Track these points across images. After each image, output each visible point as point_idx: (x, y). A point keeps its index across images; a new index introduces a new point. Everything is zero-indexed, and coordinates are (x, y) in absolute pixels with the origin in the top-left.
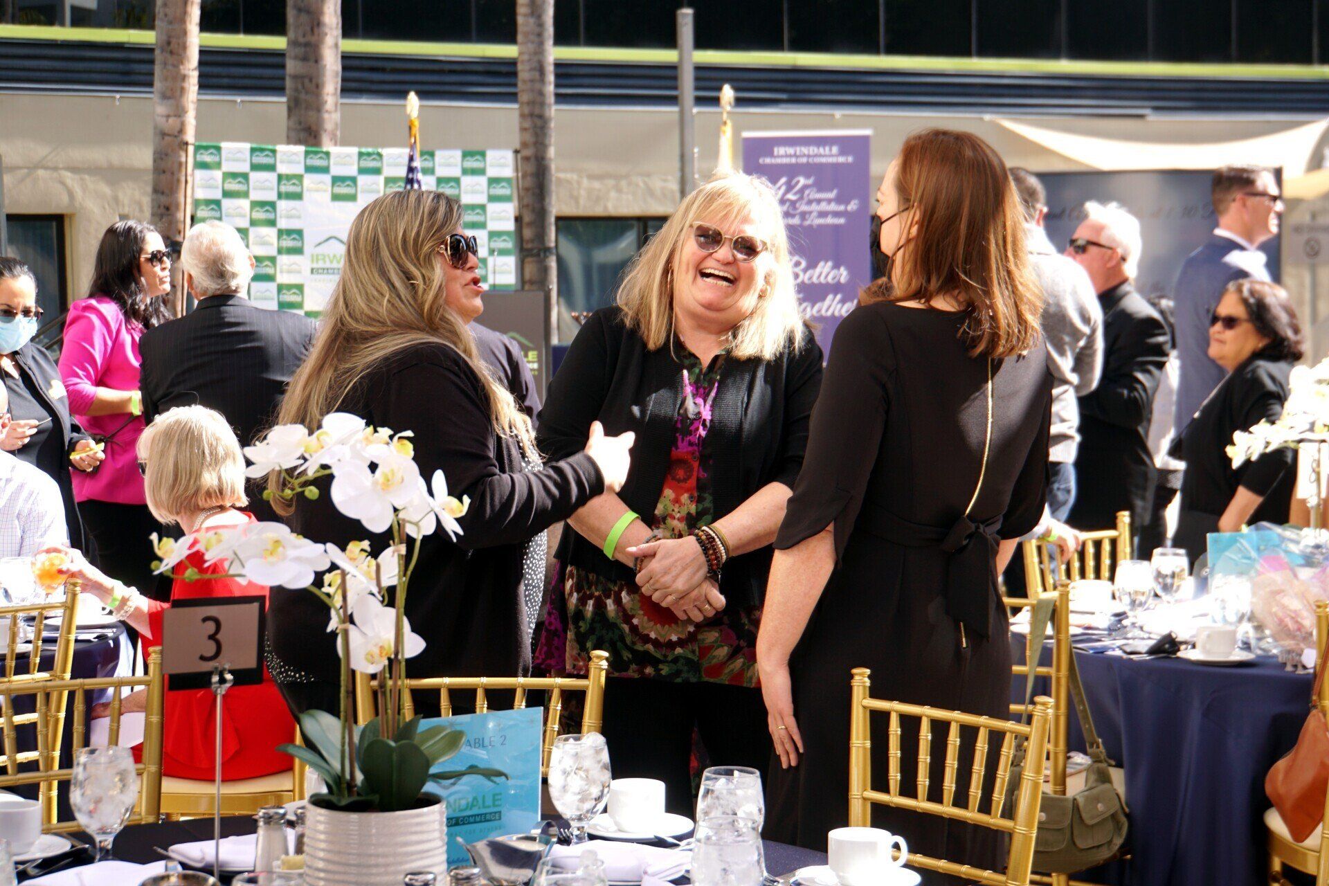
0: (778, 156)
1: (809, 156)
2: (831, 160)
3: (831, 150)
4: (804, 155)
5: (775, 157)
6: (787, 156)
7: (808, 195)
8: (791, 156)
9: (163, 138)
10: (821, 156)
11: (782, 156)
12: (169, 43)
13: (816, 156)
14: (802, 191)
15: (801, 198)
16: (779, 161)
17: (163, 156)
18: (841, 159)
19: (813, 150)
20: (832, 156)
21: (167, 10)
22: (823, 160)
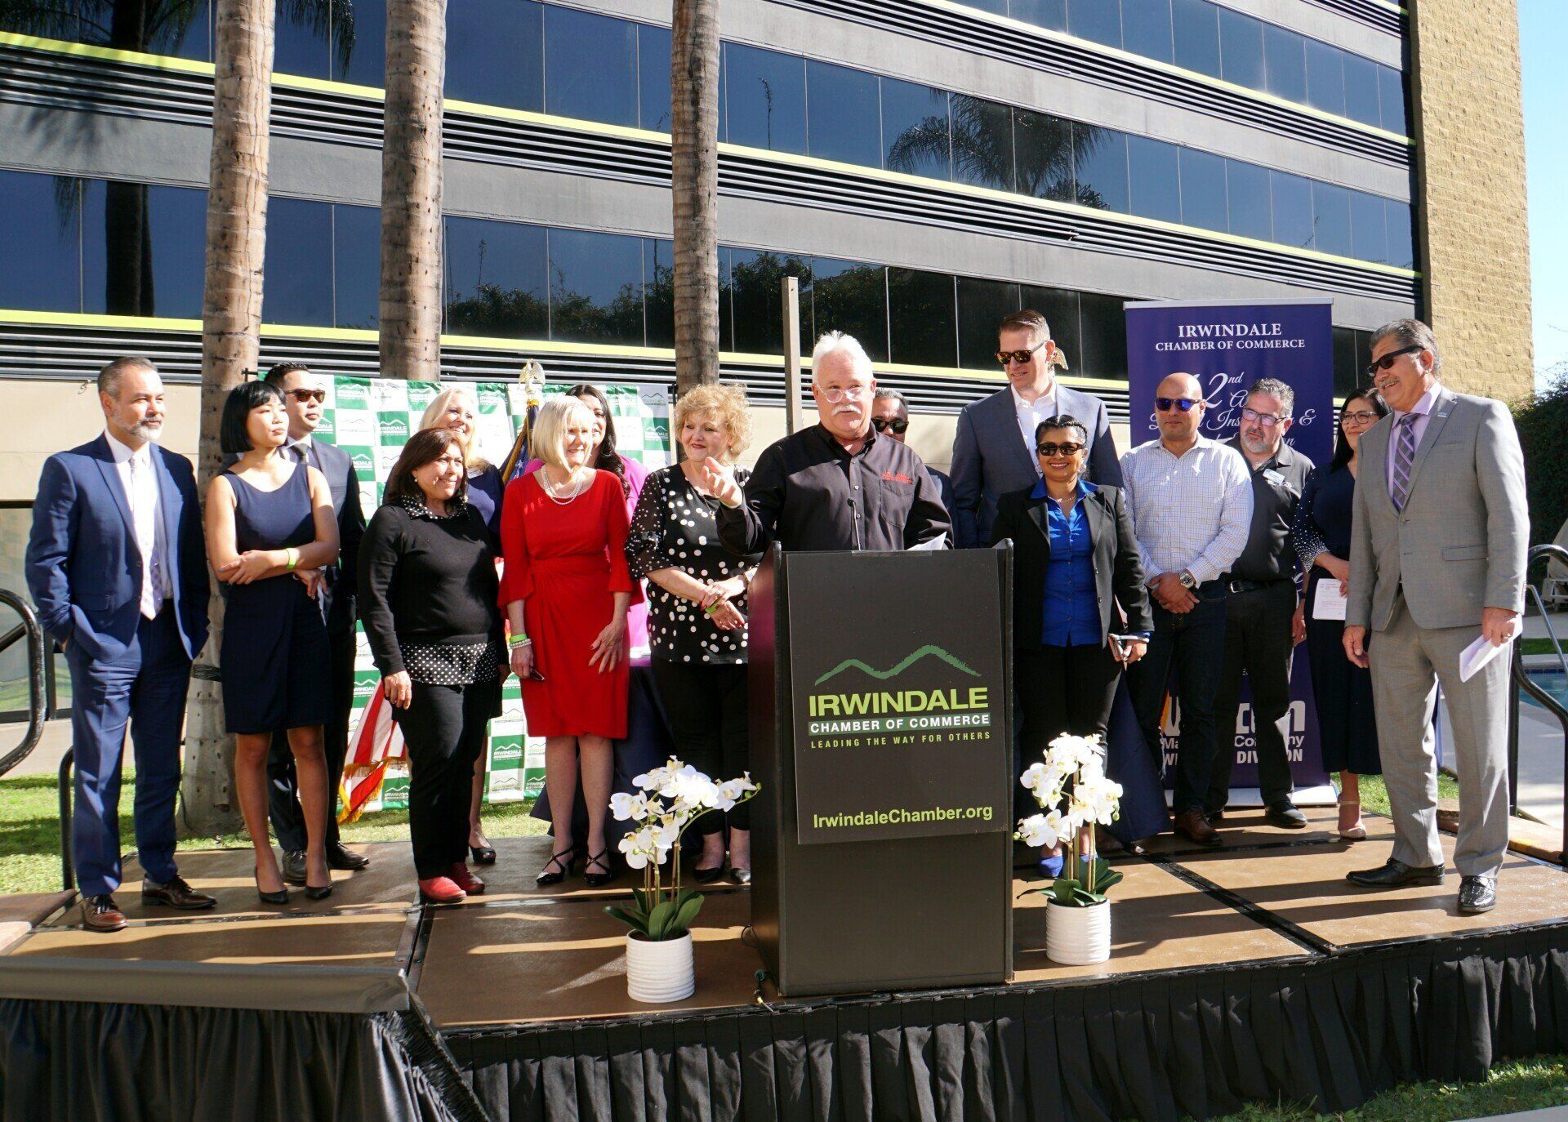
0: (1186, 340)
1: (1235, 339)
2: (1269, 345)
3: (1269, 329)
4: (1228, 337)
5: (1180, 341)
6: (1199, 339)
7: (1235, 402)
8: (1206, 338)
9: (214, 364)
10: (1254, 338)
11: (1192, 339)
12: (224, 236)
13: (1246, 338)
14: (1224, 394)
15: (1225, 406)
16: (1186, 346)
17: (214, 388)
18: (1285, 344)
19: (1241, 329)
20: (1269, 338)
21: (222, 191)
22: (1259, 345)
